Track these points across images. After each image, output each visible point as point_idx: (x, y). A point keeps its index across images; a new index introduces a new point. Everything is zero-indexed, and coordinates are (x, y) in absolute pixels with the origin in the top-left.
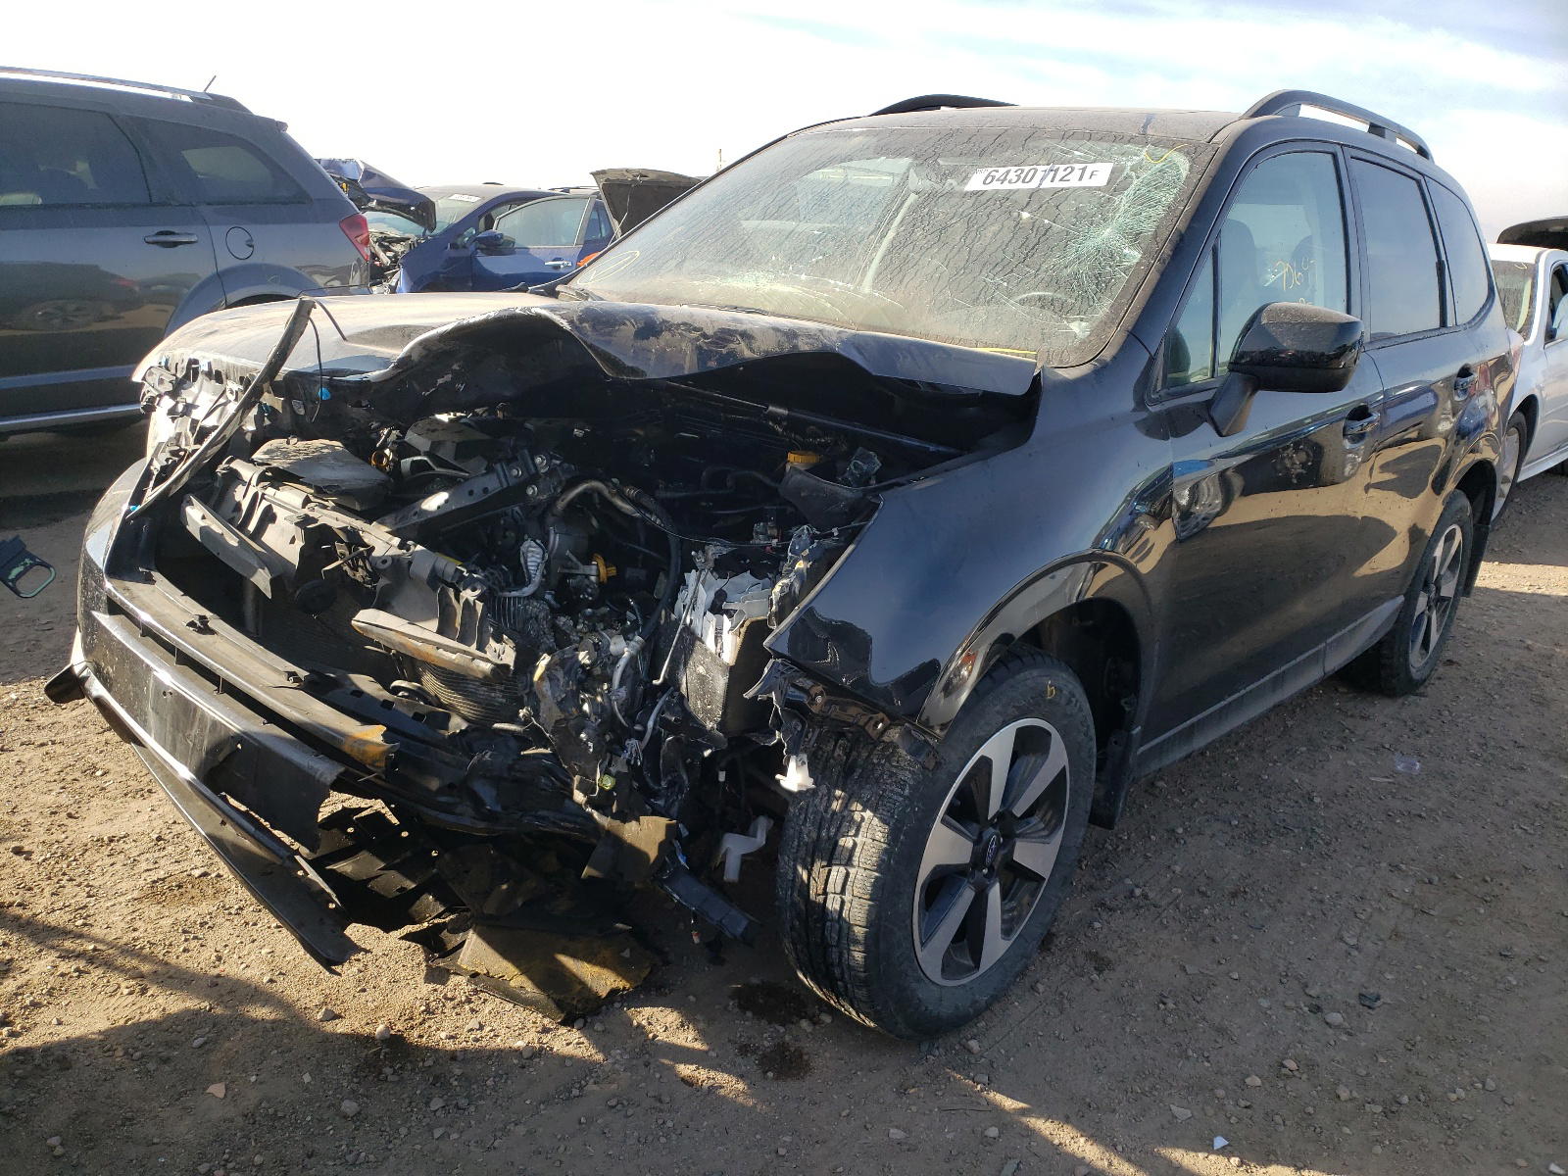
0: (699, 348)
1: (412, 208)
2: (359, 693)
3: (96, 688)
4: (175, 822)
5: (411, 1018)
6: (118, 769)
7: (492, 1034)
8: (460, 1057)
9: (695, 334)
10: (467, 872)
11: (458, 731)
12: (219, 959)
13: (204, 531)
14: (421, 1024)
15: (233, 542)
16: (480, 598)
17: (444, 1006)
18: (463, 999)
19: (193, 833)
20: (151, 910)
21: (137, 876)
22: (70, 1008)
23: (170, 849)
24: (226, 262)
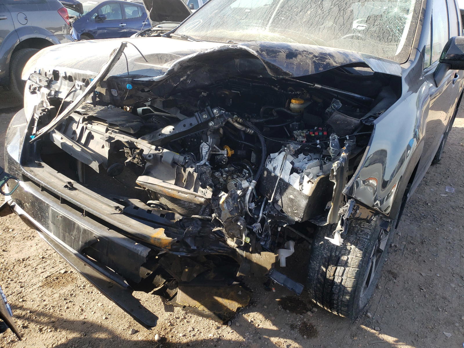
0: (314, 62)
1: (74, 6)
2: (136, 208)
3: (19, 210)
4: (47, 250)
5: (166, 329)
6: (18, 228)
7: (199, 332)
8: (191, 345)
9: (311, 56)
10: (171, 264)
11: (179, 220)
12: (82, 310)
13: (62, 144)
14: (170, 331)
15: (78, 149)
16: (195, 171)
17: (176, 321)
18: (183, 317)
19: (56, 253)
20: (48, 291)
21: (38, 276)
22: (27, 341)
23: (48, 262)
24: (18, 26)
